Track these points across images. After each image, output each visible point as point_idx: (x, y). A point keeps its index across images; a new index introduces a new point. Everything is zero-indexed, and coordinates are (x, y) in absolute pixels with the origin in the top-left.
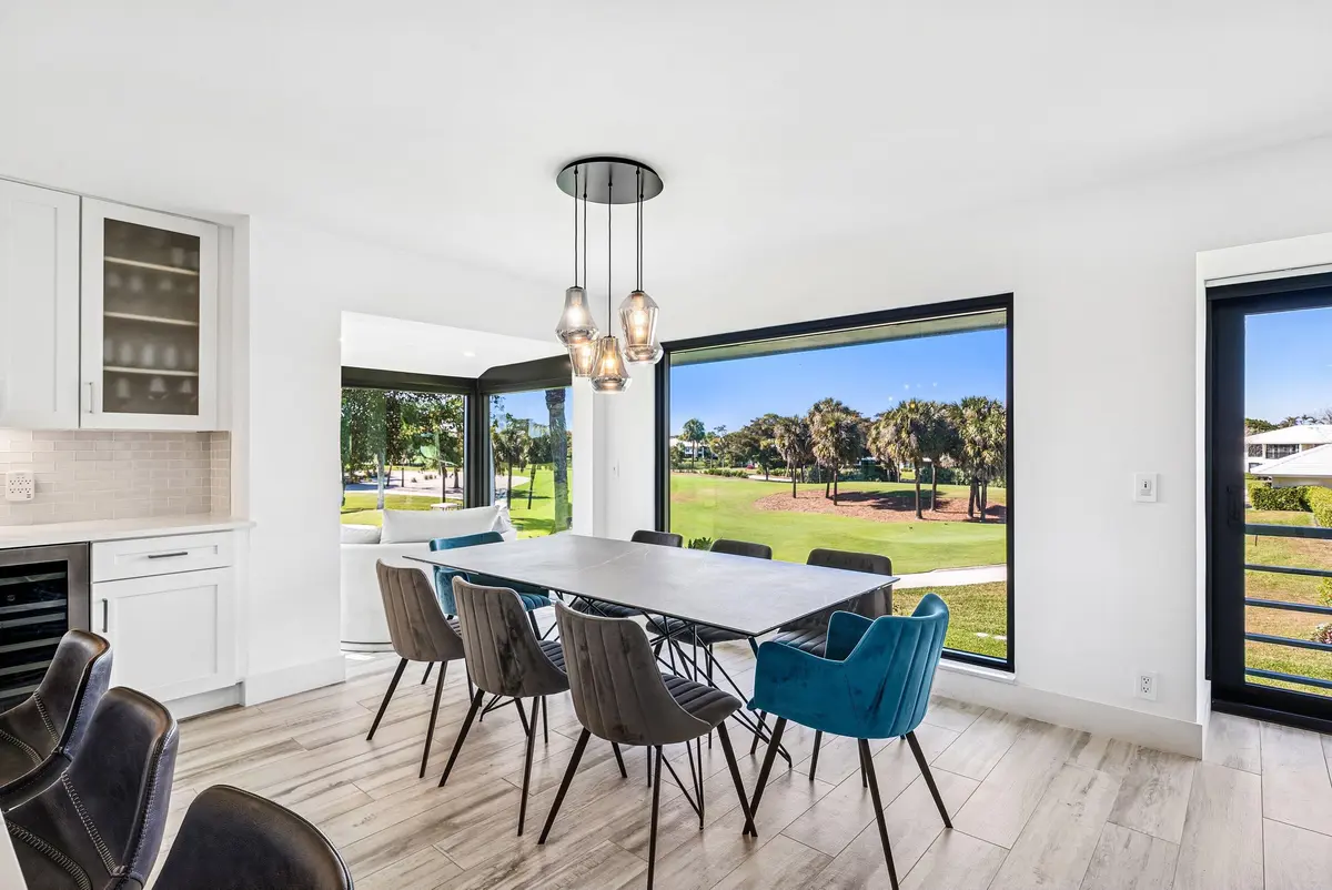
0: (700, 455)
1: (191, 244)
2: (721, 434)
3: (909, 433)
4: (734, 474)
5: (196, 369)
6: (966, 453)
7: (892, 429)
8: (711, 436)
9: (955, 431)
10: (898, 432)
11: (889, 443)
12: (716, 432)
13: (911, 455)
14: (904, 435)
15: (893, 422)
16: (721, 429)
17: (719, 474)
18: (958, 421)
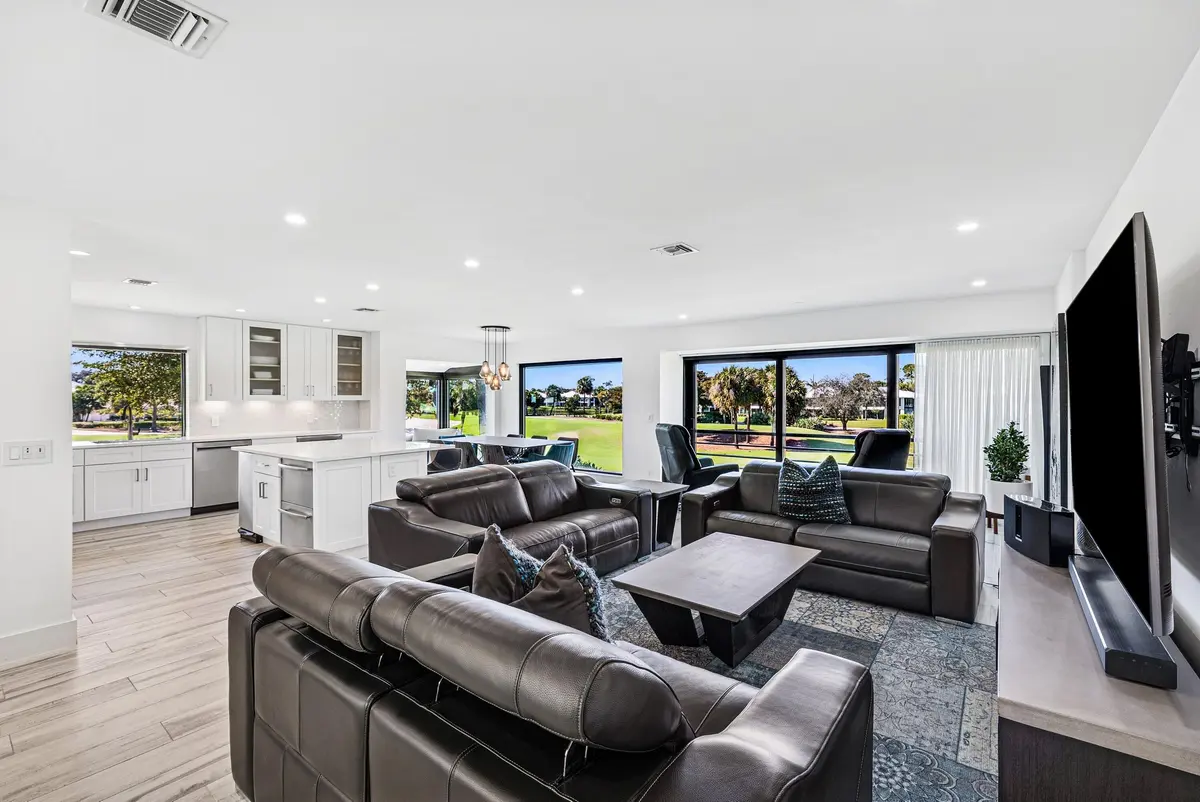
0: (592, 404)
1: (359, 339)
2: (608, 388)
3: (729, 389)
4: (615, 418)
5: (361, 380)
6: (767, 404)
7: (717, 386)
8: (601, 389)
9: (761, 387)
10: (722, 388)
11: (716, 396)
12: (604, 386)
13: (731, 404)
14: (725, 391)
15: (718, 381)
16: (608, 384)
17: (603, 418)
18: (762, 380)
